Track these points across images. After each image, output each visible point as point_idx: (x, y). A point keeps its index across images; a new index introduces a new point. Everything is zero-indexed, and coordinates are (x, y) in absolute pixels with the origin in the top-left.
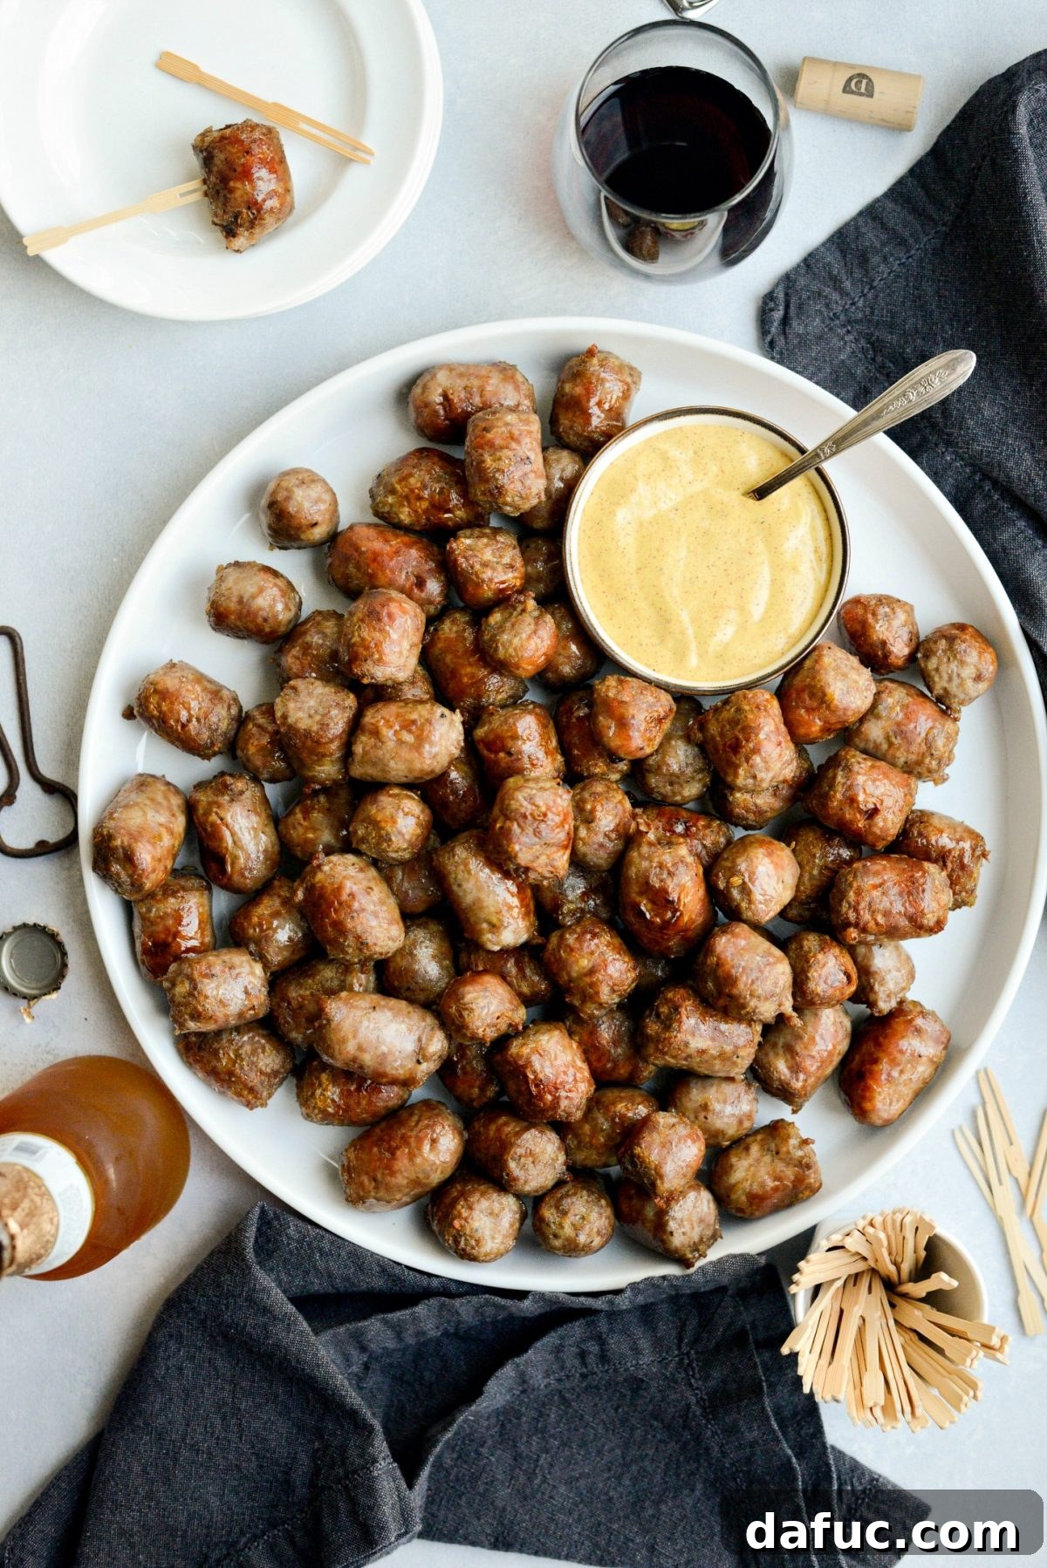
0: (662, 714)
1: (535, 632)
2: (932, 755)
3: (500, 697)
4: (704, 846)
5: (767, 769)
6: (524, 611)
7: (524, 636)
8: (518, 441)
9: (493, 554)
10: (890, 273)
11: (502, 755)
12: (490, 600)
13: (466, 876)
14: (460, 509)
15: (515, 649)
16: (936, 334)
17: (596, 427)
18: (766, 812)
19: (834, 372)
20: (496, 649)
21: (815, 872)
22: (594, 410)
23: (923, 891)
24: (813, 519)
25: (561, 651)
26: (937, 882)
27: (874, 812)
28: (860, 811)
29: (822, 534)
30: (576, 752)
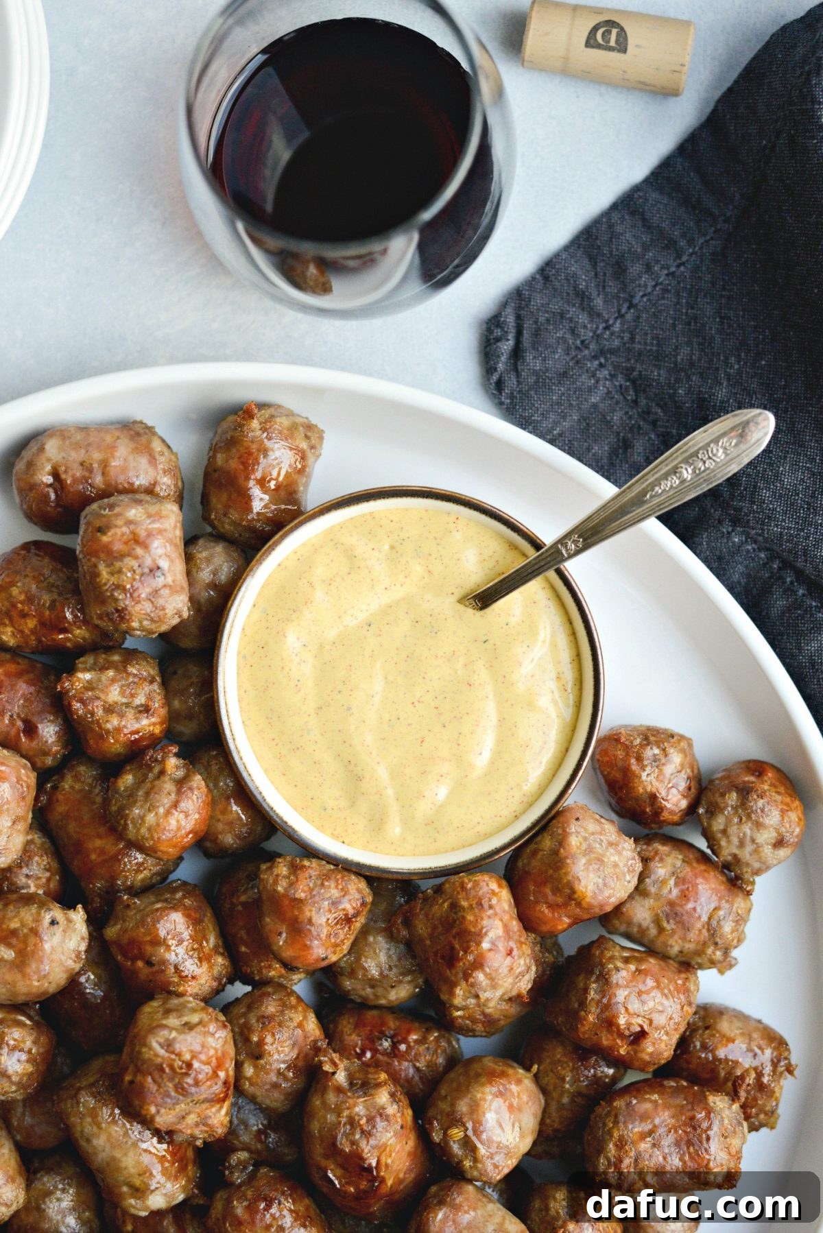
0: (351, 912)
1: (175, 805)
2: (716, 944)
3: (140, 876)
4: (418, 1069)
5: (494, 987)
6: (162, 772)
7: (161, 810)
8: (145, 546)
9: (122, 693)
10: (655, 286)
11: (140, 964)
12: (119, 755)
13: (95, 1129)
14: (79, 628)
15: (149, 829)
16: (717, 369)
17: (258, 514)
18: (499, 1020)
19: (583, 418)
20: (125, 826)
21: (565, 1100)
22: (256, 492)
23: (708, 1139)
24: (553, 635)
25: (221, 817)
26: (726, 1121)
27: (642, 1034)
28: (621, 1035)
29: (565, 654)
30: (243, 949)
